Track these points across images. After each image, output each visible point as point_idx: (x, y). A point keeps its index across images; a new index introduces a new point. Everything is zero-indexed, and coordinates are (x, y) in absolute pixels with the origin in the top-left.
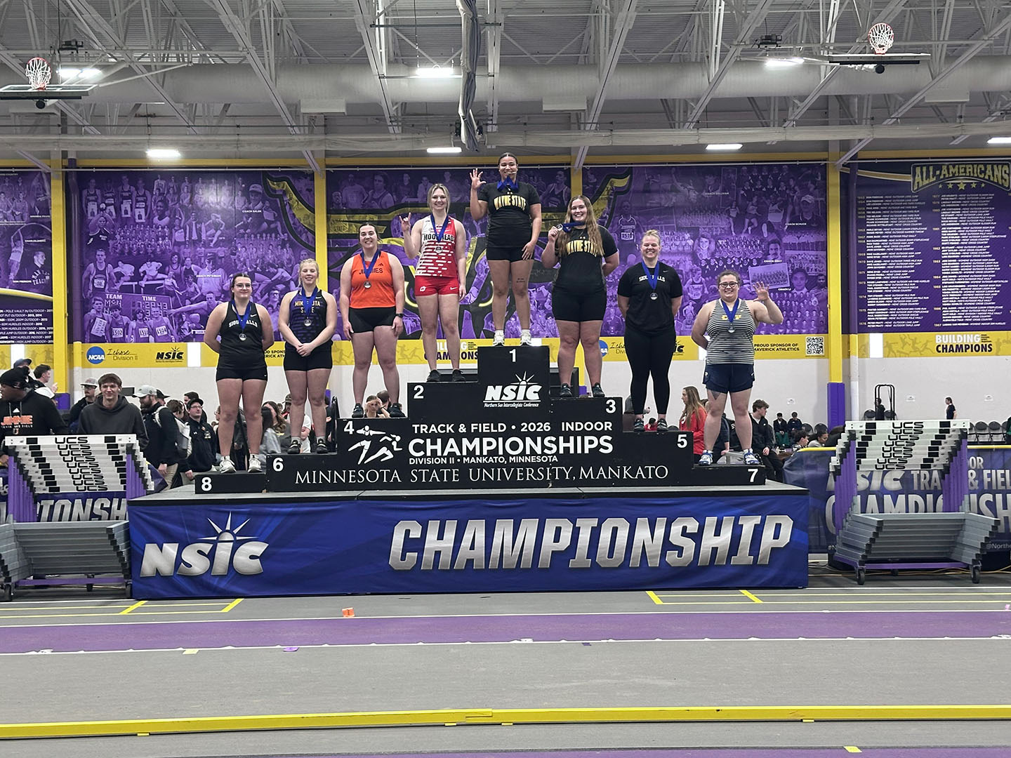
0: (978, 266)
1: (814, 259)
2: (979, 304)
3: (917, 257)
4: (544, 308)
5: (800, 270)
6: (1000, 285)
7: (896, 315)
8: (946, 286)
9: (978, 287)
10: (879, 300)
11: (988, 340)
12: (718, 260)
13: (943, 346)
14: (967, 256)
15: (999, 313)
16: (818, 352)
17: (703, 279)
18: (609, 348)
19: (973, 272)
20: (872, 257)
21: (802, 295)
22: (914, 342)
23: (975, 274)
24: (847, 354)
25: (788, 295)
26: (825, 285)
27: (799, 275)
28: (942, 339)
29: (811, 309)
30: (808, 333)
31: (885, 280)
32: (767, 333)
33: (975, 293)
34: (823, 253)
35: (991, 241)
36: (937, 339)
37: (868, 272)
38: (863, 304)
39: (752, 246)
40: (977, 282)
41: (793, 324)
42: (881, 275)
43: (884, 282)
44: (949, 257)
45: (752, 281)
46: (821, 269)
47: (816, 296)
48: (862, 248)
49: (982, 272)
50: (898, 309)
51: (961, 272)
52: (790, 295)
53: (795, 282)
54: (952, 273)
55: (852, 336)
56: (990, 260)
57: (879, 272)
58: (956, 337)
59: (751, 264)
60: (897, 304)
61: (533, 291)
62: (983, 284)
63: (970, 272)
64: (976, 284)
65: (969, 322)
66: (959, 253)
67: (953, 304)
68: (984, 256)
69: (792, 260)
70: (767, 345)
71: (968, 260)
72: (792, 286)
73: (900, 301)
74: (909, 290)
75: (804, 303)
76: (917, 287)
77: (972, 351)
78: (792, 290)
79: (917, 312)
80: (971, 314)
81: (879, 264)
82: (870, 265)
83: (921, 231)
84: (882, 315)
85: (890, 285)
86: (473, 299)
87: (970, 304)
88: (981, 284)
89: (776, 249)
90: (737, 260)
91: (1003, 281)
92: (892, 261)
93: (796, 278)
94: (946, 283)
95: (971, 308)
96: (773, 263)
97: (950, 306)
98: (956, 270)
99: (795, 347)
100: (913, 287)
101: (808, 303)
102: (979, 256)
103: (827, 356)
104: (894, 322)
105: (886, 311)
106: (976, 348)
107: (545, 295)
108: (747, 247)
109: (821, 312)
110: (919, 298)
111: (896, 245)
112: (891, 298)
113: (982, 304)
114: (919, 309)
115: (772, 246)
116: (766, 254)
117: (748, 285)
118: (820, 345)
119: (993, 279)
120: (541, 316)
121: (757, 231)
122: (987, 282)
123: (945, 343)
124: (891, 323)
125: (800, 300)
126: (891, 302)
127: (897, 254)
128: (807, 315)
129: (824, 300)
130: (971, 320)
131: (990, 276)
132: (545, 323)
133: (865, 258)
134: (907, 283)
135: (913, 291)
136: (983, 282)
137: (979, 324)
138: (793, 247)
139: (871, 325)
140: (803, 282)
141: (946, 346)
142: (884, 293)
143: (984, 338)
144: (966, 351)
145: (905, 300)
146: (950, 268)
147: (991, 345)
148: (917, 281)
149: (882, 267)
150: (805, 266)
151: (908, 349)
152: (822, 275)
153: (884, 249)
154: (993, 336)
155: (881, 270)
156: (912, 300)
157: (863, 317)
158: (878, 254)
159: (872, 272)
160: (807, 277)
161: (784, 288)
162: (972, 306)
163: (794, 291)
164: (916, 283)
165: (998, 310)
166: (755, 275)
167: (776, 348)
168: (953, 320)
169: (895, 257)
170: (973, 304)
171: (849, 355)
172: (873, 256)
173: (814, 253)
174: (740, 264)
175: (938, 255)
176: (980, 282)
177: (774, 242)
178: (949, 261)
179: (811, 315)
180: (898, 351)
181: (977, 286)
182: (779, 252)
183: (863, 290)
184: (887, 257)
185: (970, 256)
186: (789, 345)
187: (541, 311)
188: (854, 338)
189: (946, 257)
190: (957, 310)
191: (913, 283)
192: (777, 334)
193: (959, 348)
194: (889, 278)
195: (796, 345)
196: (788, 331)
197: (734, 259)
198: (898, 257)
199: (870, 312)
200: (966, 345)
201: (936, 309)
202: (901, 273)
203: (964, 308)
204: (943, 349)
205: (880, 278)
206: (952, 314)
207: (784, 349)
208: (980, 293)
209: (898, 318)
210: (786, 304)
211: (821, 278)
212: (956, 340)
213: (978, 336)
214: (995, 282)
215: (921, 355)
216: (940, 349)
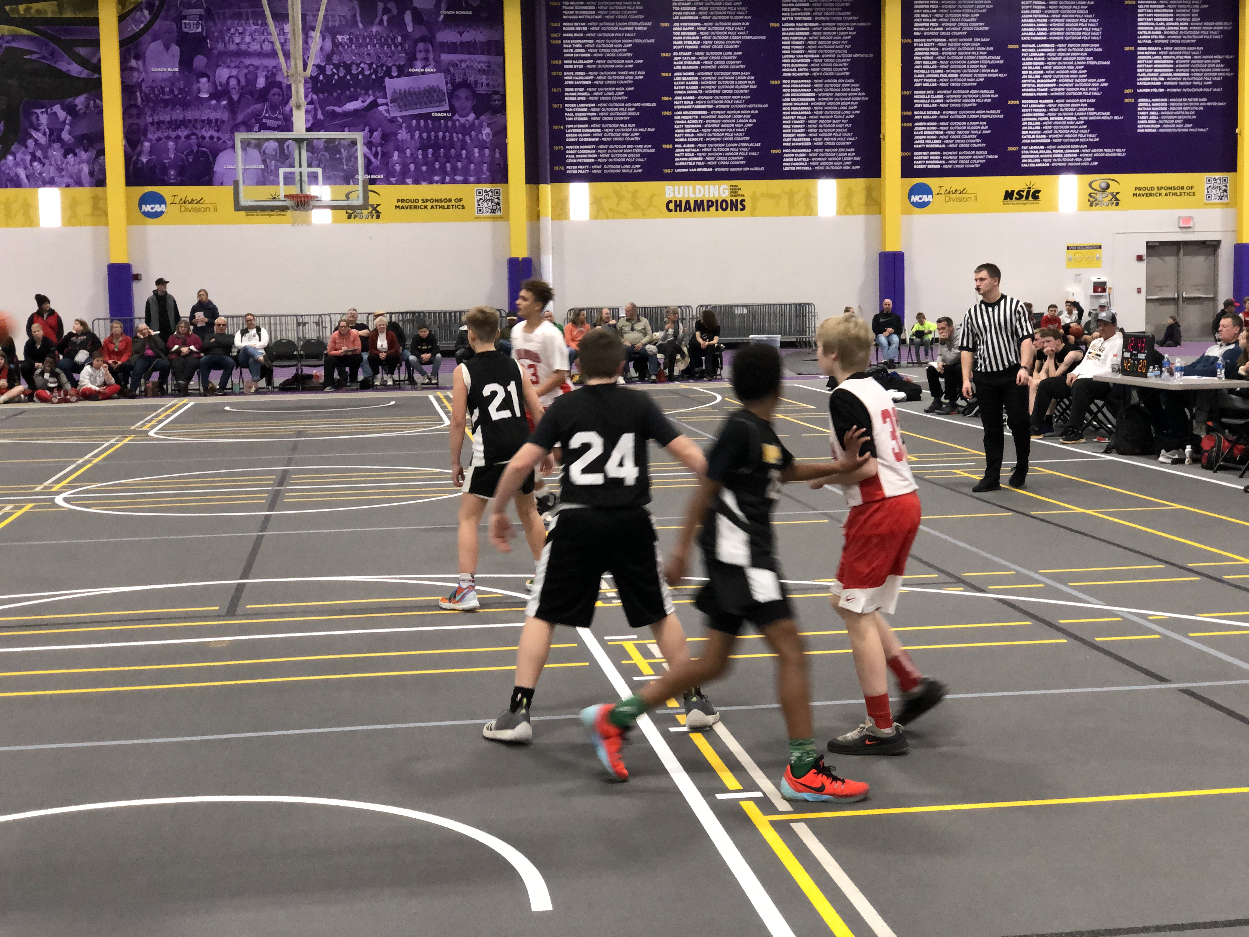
0: (726, 82)
1: (485, 68)
2: (726, 139)
3: (637, 68)
4: (60, 140)
5: (465, 84)
6: (757, 112)
7: (608, 156)
8: (680, 113)
9: (726, 114)
10: (582, 133)
11: (740, 192)
12: (337, 67)
13: (676, 202)
14: (710, 67)
15: (755, 154)
16: (493, 211)
17: (315, 97)
18: (168, 204)
19: (719, 92)
20: (571, 66)
21: (467, 124)
22: (634, 195)
23: (721, 94)
24: (535, 215)
25: (446, 125)
26: (502, 109)
27: (463, 93)
28: (674, 191)
29: (482, 145)
30: (478, 181)
31: (592, 102)
32: (416, 182)
33: (721, 123)
34: (495, 59)
35: (745, 45)
36: (667, 192)
37: (566, 89)
38: (559, 138)
39: (389, 47)
40: (724, 106)
41: (454, 169)
42: (585, 94)
43: (590, 105)
44: (684, 67)
45: (392, 101)
46: (496, 84)
47: (488, 125)
48: (557, 52)
49: (731, 92)
50: (611, 147)
51: (701, 92)
52: (450, 123)
53: (457, 104)
54: (688, 92)
55: (542, 187)
56: (742, 73)
57: (582, 89)
58: (694, 189)
59: (388, 74)
60: (610, 139)
61: (42, 113)
62: (733, 109)
63: (714, 92)
64: (722, 109)
65: (713, 167)
66: (699, 63)
67: (689, 140)
68: (734, 67)
69: (451, 69)
70: (417, 201)
71: (711, 73)
72: (453, 110)
73: (612, 135)
74: (627, 118)
75: (470, 136)
76: (638, 114)
77: (717, 210)
78: (453, 115)
79: (637, 151)
80: (715, 154)
81: (581, 78)
82: (568, 78)
83: (643, 27)
84: (587, 154)
85: (598, 110)
87: (715, 139)
88: (730, 109)
89: (427, 51)
90: (365, 67)
91: (761, 106)
92: (602, 73)
93: (458, 98)
94: (680, 107)
95: (717, 145)
96: (423, 73)
97: (687, 143)
98: (694, 88)
99: (458, 204)
100: (632, 114)
102: (727, 67)
103: (505, 218)
104: (605, 167)
105: (593, 149)
106: (723, 206)
107: (61, 119)
108: (382, 46)
109: (497, 150)
110: (641, 130)
111: (607, 49)
112: (599, 130)
113: (731, 139)
114: (641, 146)
115: (421, 46)
116: (411, 59)
117: (385, 107)
118: (496, 201)
119: (747, 102)
120: (56, 153)
121: (397, 22)
122: (739, 106)
123: (679, 197)
124: (600, 167)
125: (465, 130)
126: (601, 135)
127: (609, 61)
128: (477, 155)
129: (501, 132)
130: (715, 163)
131: (742, 97)
132: (62, 163)
133: (561, 68)
134: (624, 107)
135: (632, 120)
136: (733, 106)
137: (727, 169)
138: (452, 48)
139: (571, 170)
140: (469, 104)
141: (681, 201)
142: (589, 122)
143: (734, 190)
144: (708, 210)
145: (621, 132)
146: (685, 85)
147: (744, 200)
148: (638, 105)
149: (587, 82)
150: (471, 79)
151: (625, 205)
152: (497, 93)
153: (589, 55)
154: (747, 187)
155: (586, 86)
156: (630, 133)
157: (560, 158)
158: (581, 62)
159: (572, 89)
160: (476, 95)
161: (441, 112)
162: (717, 142)
163: (456, 117)
164: (635, 107)
165: (753, 149)
166: (395, 91)
167: (429, 204)
168: (690, 164)
169: (606, 66)
170: (719, 139)
171: (538, 216)
172: (573, 64)
173: (484, 58)
174: (371, 74)
175: (669, 65)
176: (728, 106)
177: (423, 39)
178: (684, 74)
179: (481, 154)
180: (611, 210)
181: (724, 112)
182: (431, 56)
183: (558, 117)
184: (594, 66)
185: (714, 67)
186: (450, 200)
187: (57, 146)
188: (546, 190)
189: (679, 67)
190: (696, 148)
191: (631, 107)
192: (431, 183)
193: (699, 206)
194: (596, 98)
195: (461, 200)
196: (447, 179)
197: (362, 65)
198: (610, 66)
199: (570, 150)
200: (708, 201)
201: (665, 146)
202: (615, 92)
203: (705, 145)
204: (676, 206)
205: (584, 99)
206: (689, 155)
207: (442, 207)
208: (728, 123)
209: (610, 160)
210: (444, 137)
211: (496, 97)
212: (694, 193)
213: (726, 187)
214: (750, 106)
215: (644, 216)
216: (672, 206)
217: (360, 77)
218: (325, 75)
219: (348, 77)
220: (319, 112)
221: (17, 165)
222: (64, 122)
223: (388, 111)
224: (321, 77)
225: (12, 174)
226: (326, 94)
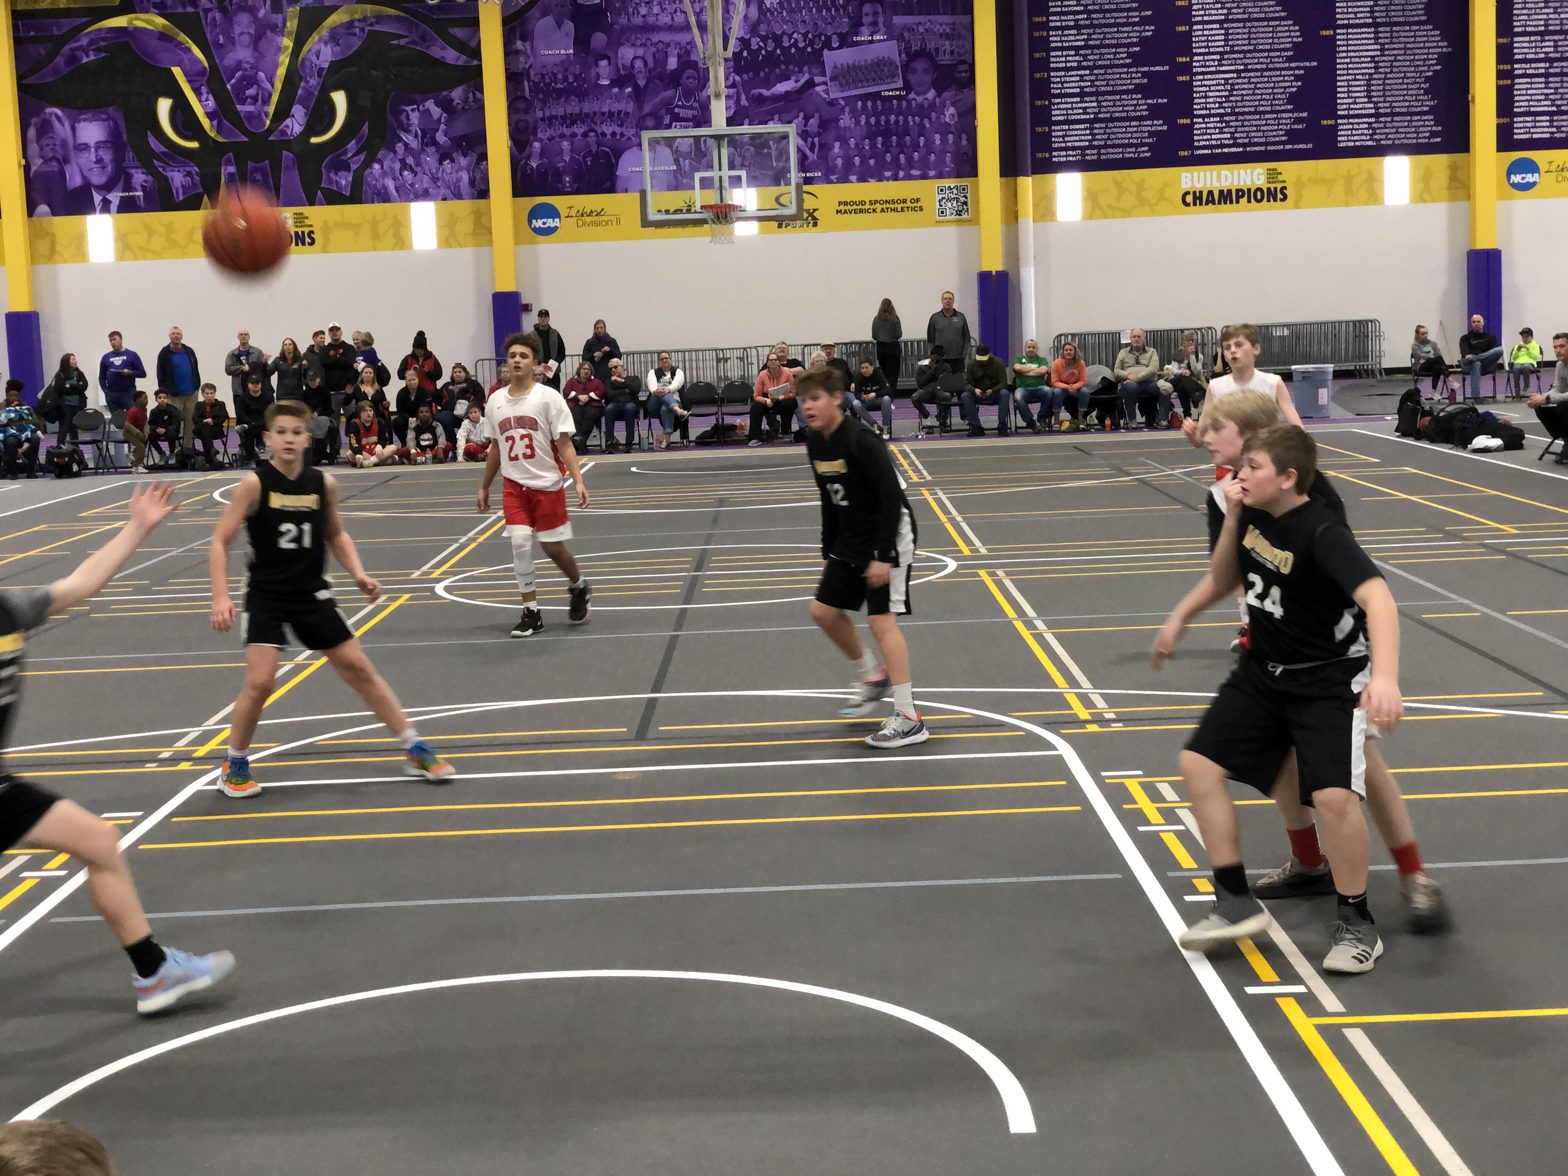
0: (1261, 35)
1: (948, 31)
2: (1261, 109)
3: (1144, 21)
4: (434, 143)
5: (923, 53)
6: (1302, 72)
7: (1106, 136)
8: (1201, 77)
9: (1262, 76)
10: (1072, 109)
11: (1280, 177)
12: (764, 39)
13: (1195, 193)
14: (1240, 16)
15: (1301, 126)
16: (959, 213)
17: (737, 78)
18: (562, 216)
19: (1252, 48)
20: (1059, 24)
21: (926, 104)
22: (1140, 186)
23: (1255, 51)
24: (1012, 216)
25: (900, 105)
26: (970, 82)
27: (921, 65)
28: (1192, 180)
29: (944, 130)
30: (940, 176)
31: (1084, 68)
32: (862, 179)
33: (1255, 88)
34: (961, 19)
36: (1183, 180)
37: (1052, 54)
38: (1043, 116)
39: (829, 10)
40: (1258, 66)
41: (910, 160)
42: (1077, 58)
43: (1082, 72)
44: (1206, 18)
45: (833, 79)
46: (962, 51)
47: (953, 104)
48: (1040, 7)
49: (1268, 47)
50: (1110, 125)
51: (1228, 49)
52: (904, 103)
53: (912, 78)
54: (1212, 50)
55: (1021, 180)
56: (1283, 23)
57: (1073, 53)
58: (1219, 176)
59: (828, 45)
60: (1108, 115)
61: (413, 110)
62: (1271, 70)
63: (1245, 48)
64: (1256, 70)
65: (1244, 145)
66: (1225, 11)
67: (1212, 112)
68: (1271, 15)
69: (906, 34)
70: (863, 203)
71: (1241, 25)
72: (908, 87)
73: (1111, 109)
74: (1130, 87)
75: (930, 119)
76: (1146, 81)
77: (1249, 201)
78: (907, 94)
79: (1143, 129)
80: (1247, 129)
81: (1072, 38)
82: (1055, 39)
84: (1079, 136)
85: (1093, 78)
86: (297, 129)
87: (1246, 110)
88: (1267, 70)
89: (876, 14)
90: (800, 38)
91: (1308, 64)
92: (1098, 30)
93: (914, 71)
94: (1200, 70)
95: (1248, 117)
96: (871, 42)
97: (1209, 116)
98: (1219, 44)
99: (915, 205)
100: (1138, 81)
101: (938, 118)
102: (1262, 15)
103: (975, 221)
104: (1103, 151)
105: (1085, 129)
106: (1257, 196)
107: (435, 117)
108: (819, 11)
109: (964, 135)
110: (1149, 101)
112: (1095, 104)
113: (1269, 109)
114: (1149, 123)
115: (867, 7)
116: (856, 26)
117: (824, 87)
118: (963, 199)
119: (1289, 59)
120: (430, 159)
122: (1278, 66)
123: (1198, 186)
124: (1095, 151)
125: (923, 111)
126: (1096, 110)
127: (1108, 15)
128: (938, 142)
129: (969, 112)
130: (1247, 141)
131: (1283, 54)
132: (437, 172)
133: (1045, 26)
134: (1127, 73)
135: (1138, 89)
136: (1271, 66)
137: (1263, 148)
138: (907, 8)
139: (1059, 157)
140: (928, 78)
141: (1201, 192)
142: (1082, 95)
143: (1272, 175)
144: (1238, 202)
145: (1123, 106)
146: (1208, 41)
147: (1285, 188)
148: (1146, 69)
149: (1079, 43)
150: (931, 46)
151: (1128, 200)
152: (963, 62)
153: (1082, 8)
154: (1290, 170)
155: (1077, 49)
156: (1135, 105)
157: (1043, 142)
158: (1071, 17)
159: (1059, 53)
160: (937, 67)
161: (892, 90)
162: (1250, 113)
163: (912, 95)
164: (1142, 72)
165: (1297, 121)
166: (835, 67)
167: (878, 207)
168: (1214, 142)
169: (1103, 21)
170: (1252, 109)
171: (1016, 218)
172: (1061, 21)
173: (947, 19)
174: (806, 47)
175: (1185, 16)
176: (1264, 66)
178: (1206, 27)
179: (944, 140)
180: (1109, 206)
181: (1259, 74)
182: (881, 20)
183: (1042, 89)
184: (1088, 22)
185: (1246, 16)
186: (905, 201)
187: (431, 150)
188: (1027, 184)
189: (1200, 19)
190: (1221, 122)
191: (1137, 72)
192: (880, 180)
193: (1226, 197)
194: (1091, 64)
195: (918, 200)
196: (901, 174)
197: (795, 36)
198: (1108, 21)
199: (1057, 132)
200: (1238, 191)
201: (1181, 121)
202: (1115, 54)
203: (1233, 118)
204: (1195, 198)
205: (1075, 64)
206: (1213, 131)
207: (895, 210)
208: (1265, 88)
209: (1109, 142)
210: (897, 121)
211: (962, 68)
212: (1219, 180)
213: (1261, 171)
214: (1293, 65)
215: (1153, 212)
216: (1189, 199)
217: (793, 50)
218: (750, 52)
219: (778, 52)
220: (743, 97)
221: (384, 174)
222: (439, 120)
223: (827, 92)
224: (745, 54)
225: (379, 186)
226: (751, 74)
